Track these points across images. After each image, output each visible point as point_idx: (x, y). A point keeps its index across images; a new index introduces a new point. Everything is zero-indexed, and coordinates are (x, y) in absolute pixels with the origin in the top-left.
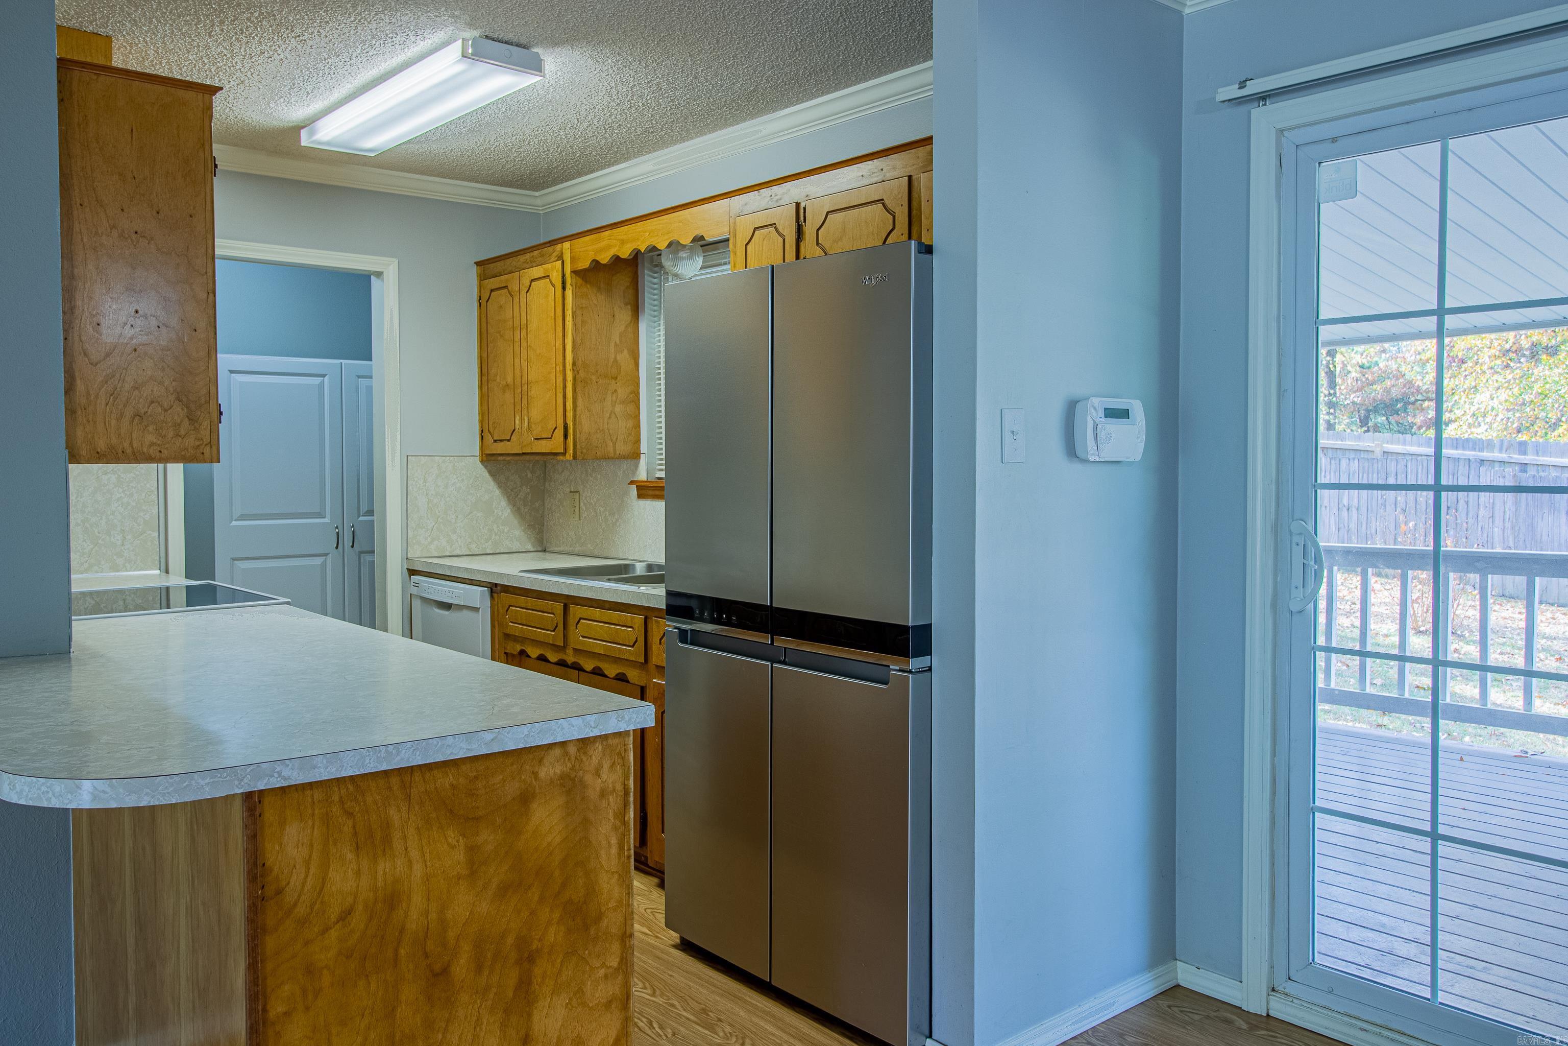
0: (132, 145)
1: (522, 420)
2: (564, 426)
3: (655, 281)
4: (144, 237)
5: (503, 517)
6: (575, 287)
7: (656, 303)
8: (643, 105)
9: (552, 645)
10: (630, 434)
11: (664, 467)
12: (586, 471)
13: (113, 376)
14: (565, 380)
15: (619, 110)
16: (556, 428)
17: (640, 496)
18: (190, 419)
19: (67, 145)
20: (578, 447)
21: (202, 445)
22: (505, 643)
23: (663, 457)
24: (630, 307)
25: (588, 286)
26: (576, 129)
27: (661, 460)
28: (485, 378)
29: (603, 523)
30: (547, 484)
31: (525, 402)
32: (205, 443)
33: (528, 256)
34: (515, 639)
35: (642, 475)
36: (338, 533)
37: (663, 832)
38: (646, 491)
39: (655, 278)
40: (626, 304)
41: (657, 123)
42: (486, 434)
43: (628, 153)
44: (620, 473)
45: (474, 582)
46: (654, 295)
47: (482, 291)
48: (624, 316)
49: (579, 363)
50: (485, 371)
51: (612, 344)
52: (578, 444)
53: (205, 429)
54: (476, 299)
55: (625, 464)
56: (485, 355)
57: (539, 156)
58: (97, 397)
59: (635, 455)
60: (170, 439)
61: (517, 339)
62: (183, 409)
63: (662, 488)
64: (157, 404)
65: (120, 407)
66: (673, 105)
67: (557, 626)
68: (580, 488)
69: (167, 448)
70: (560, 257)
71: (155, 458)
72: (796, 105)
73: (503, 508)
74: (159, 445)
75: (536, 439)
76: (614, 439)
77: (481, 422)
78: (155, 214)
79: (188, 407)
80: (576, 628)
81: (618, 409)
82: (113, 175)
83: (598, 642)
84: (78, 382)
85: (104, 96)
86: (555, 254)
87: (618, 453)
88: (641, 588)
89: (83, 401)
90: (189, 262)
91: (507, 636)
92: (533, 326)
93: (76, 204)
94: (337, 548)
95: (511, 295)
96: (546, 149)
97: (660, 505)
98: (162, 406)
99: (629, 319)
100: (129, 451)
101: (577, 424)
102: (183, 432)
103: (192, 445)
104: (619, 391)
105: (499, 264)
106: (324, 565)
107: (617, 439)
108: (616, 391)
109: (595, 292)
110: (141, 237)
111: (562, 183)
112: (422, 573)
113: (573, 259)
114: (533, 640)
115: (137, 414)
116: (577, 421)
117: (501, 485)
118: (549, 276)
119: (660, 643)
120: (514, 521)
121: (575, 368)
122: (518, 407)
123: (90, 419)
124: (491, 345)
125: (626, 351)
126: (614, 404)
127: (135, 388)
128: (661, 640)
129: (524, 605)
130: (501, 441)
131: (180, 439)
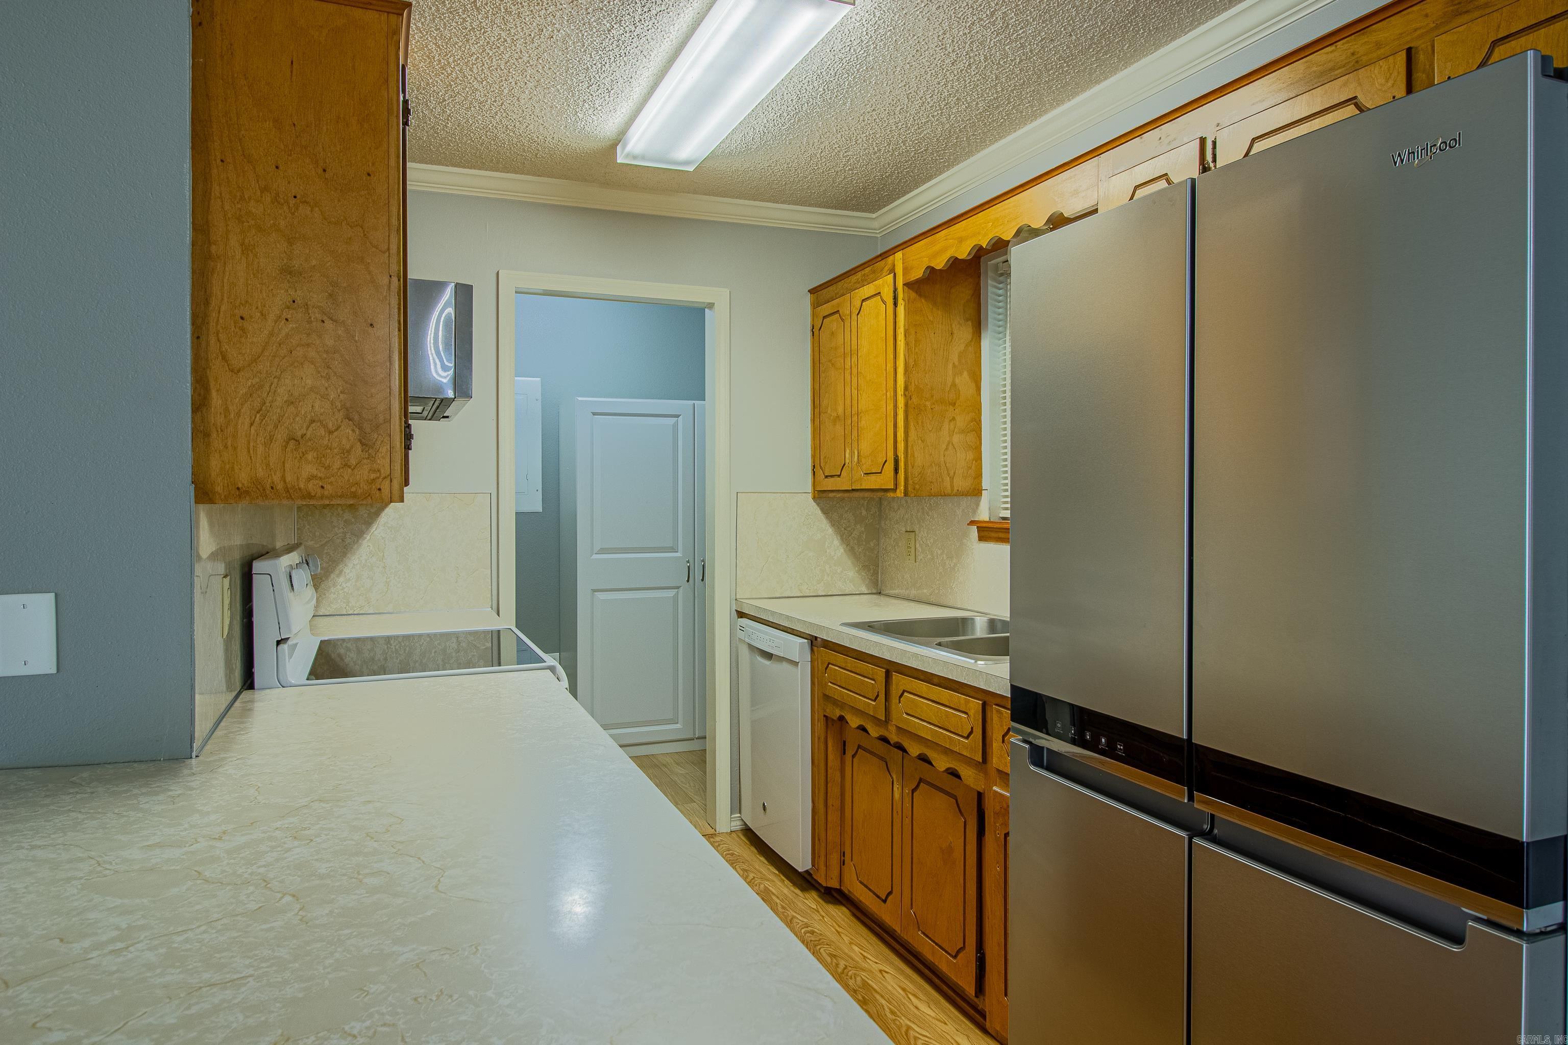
0: (292, 82)
1: (852, 453)
2: (895, 459)
3: (1001, 292)
4: (305, 202)
5: (835, 558)
6: (909, 302)
7: (1001, 317)
8: (986, 59)
9: (873, 716)
10: (970, 468)
11: (1009, 506)
12: (923, 509)
13: (261, 387)
14: (895, 407)
15: (956, 72)
16: (886, 461)
17: (981, 538)
18: (363, 444)
19: (206, 83)
20: (910, 482)
21: (378, 478)
22: (825, 704)
23: (1008, 493)
24: (971, 324)
25: (923, 301)
26: (907, 113)
27: (1006, 497)
28: (817, 411)
29: (941, 568)
30: (883, 522)
31: (855, 433)
32: (383, 476)
33: (859, 275)
34: (835, 703)
35: (983, 514)
36: (689, 567)
37: (1006, 995)
38: (988, 532)
39: (1000, 289)
40: (967, 320)
41: (1003, 90)
42: (818, 469)
43: (969, 144)
44: (959, 512)
45: (795, 632)
46: (999, 308)
47: (815, 319)
48: (964, 333)
49: (912, 388)
50: (817, 402)
51: (950, 366)
52: (910, 479)
53: (383, 458)
54: (809, 328)
55: (965, 502)
56: (817, 387)
57: (870, 160)
58: (238, 414)
59: (976, 492)
60: (336, 471)
61: (848, 366)
62: (353, 431)
63: (1007, 530)
64: (319, 424)
65: (269, 428)
66: (1024, 55)
67: (878, 696)
68: (916, 528)
69: (331, 483)
70: (893, 271)
71: (315, 496)
72: (1189, 31)
73: (835, 548)
74: (321, 478)
75: (865, 474)
76: (952, 474)
77: (813, 457)
78: (320, 171)
79: (360, 428)
80: (900, 702)
81: (956, 439)
82: (266, 121)
83: (925, 724)
84: (214, 394)
85: (255, 18)
86: (886, 268)
87: (956, 489)
88: (979, 662)
89: (220, 420)
90: (365, 235)
91: (827, 697)
92: (863, 351)
93: (215, 160)
94: (688, 581)
95: (843, 320)
96: (876, 149)
97: (1004, 550)
98: (325, 426)
99: (969, 337)
100: (280, 486)
101: (909, 456)
102: (353, 462)
103: (366, 478)
104: (958, 418)
105: (831, 288)
106: (676, 598)
107: (955, 473)
108: (954, 419)
109: (931, 306)
110: (301, 202)
111: (899, 198)
112: (748, 617)
113: (906, 270)
114: (853, 707)
115: (292, 438)
116: (909, 453)
117: (833, 523)
118: (880, 293)
119: (1003, 741)
120: (848, 562)
121: (907, 393)
122: (848, 440)
123: (229, 444)
124: (823, 375)
125: (965, 373)
126: (951, 433)
127: (290, 403)
128: (1004, 736)
129: (843, 665)
130: (832, 476)
131: (350, 470)
